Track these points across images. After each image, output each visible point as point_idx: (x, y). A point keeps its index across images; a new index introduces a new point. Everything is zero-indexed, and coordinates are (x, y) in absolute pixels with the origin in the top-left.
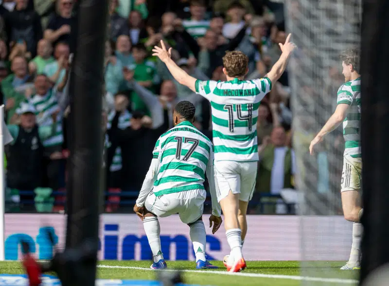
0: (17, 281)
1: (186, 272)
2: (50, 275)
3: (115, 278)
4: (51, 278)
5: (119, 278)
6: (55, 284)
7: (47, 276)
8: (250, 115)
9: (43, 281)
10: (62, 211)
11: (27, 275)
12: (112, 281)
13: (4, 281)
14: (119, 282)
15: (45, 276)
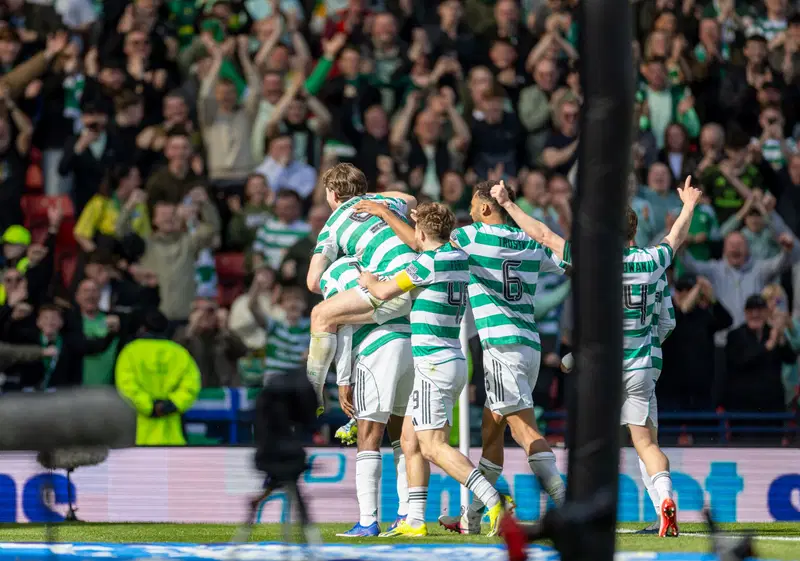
0: (489, 554)
1: (758, 540)
2: (542, 544)
3: (645, 550)
4: (544, 549)
5: (651, 550)
6: (550, 558)
7: (539, 546)
8: (644, 301)
9: (530, 555)
10: (561, 444)
11: (505, 545)
12: (640, 555)
13: (469, 554)
14: (652, 555)
15: (535, 547)
